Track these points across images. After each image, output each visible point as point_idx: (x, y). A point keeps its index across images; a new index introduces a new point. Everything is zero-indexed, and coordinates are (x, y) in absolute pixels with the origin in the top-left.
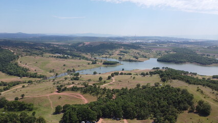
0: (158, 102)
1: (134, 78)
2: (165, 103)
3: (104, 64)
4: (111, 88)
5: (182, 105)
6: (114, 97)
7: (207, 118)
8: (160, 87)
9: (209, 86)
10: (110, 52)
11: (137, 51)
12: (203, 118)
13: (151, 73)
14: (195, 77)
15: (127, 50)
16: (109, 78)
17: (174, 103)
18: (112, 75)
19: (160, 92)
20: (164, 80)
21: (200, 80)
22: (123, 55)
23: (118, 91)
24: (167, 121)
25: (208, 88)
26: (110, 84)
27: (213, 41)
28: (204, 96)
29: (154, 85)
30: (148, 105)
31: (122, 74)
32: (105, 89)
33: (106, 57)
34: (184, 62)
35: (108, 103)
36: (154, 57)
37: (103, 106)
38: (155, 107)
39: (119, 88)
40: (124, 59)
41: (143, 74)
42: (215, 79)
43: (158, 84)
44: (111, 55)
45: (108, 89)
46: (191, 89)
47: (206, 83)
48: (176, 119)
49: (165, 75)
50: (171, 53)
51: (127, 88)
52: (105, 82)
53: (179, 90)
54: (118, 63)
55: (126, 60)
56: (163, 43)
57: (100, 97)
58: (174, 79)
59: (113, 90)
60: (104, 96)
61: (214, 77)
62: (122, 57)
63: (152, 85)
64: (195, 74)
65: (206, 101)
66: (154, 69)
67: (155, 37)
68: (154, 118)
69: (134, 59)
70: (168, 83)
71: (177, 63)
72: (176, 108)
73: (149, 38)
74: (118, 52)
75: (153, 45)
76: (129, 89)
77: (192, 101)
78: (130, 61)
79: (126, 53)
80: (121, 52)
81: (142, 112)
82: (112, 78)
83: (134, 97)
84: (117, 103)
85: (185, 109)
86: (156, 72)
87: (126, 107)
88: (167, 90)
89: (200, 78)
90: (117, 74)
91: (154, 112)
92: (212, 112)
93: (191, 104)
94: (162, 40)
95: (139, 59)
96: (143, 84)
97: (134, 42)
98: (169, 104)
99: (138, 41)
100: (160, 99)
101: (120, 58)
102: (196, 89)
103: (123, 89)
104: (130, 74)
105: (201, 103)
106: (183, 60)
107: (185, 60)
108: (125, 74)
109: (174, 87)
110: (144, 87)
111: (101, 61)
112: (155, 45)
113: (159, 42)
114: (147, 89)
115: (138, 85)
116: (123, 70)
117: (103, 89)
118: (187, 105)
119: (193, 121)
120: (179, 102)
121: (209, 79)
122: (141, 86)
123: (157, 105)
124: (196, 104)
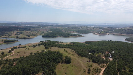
0: (44, 61)
1: (28, 49)
2: (48, 61)
3: (4, 42)
4: (12, 58)
5: (57, 60)
6: (15, 64)
7: (70, 64)
8: (45, 52)
9: (69, 48)
10: (9, 33)
11: (29, 32)
12: (68, 65)
13: (39, 45)
14: (63, 44)
15: (22, 32)
16: (10, 52)
17: (53, 60)
18: (12, 49)
19: (45, 55)
20: (47, 48)
21: (65, 45)
22: (19, 35)
23: (17, 59)
24: (50, 71)
25: (69, 49)
26: (11, 56)
27: (70, 25)
28: (68, 53)
29: (41, 52)
30: (39, 64)
31: (19, 47)
32: (7, 60)
33: (6, 37)
34: (57, 36)
35: (11, 69)
36: (40, 35)
37: (6, 72)
38: (43, 64)
39: (18, 57)
40: (20, 37)
41: (34, 46)
42: (72, 44)
43: (44, 50)
44: (10, 35)
45: (10, 60)
46: (61, 51)
47: (68, 46)
48: (55, 69)
49: (47, 45)
50: (49, 32)
51: (24, 57)
52: (6, 55)
53: (55, 52)
54: (16, 40)
55: (22, 38)
56: (45, 26)
57: (3, 66)
58: (52, 46)
59: (14, 59)
60: (7, 65)
61: (71, 43)
62: (18, 36)
63: (40, 51)
64: (63, 42)
65: (69, 56)
66: (40, 42)
67: (40, 23)
68: (43, 72)
69: (27, 37)
70: (49, 49)
71: (53, 37)
72: (54, 62)
73: (36, 23)
74: (15, 33)
75: (39, 28)
76: (25, 56)
77: (63, 57)
78: (25, 38)
79: (21, 33)
80: (18, 33)
81: (35, 70)
82: (12, 51)
83: (29, 61)
84: (17, 68)
85: (59, 62)
86: (42, 43)
87: (24, 69)
88: (49, 54)
89: (65, 44)
90: (15, 48)
91: (43, 68)
92: (72, 61)
93: (62, 59)
94: (44, 24)
95: (31, 37)
96: (34, 52)
97: (26, 26)
98: (51, 61)
99: (29, 25)
100: (45, 59)
101: (17, 37)
102: (64, 50)
103: (21, 57)
104: (25, 47)
105: (66, 57)
106: (56, 35)
107: (57, 35)
108: (22, 47)
109: (53, 51)
110: (35, 54)
111: (2, 40)
112: (40, 27)
113: (42, 26)
114: (37, 55)
115: (31, 53)
116: (20, 45)
117: (6, 60)
118: (60, 60)
119: (64, 67)
120: (56, 59)
121: (69, 44)
122: (33, 53)
123: (44, 63)
124: (64, 59)
